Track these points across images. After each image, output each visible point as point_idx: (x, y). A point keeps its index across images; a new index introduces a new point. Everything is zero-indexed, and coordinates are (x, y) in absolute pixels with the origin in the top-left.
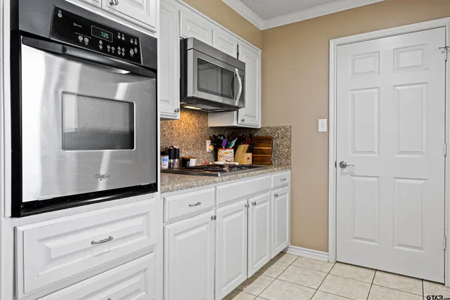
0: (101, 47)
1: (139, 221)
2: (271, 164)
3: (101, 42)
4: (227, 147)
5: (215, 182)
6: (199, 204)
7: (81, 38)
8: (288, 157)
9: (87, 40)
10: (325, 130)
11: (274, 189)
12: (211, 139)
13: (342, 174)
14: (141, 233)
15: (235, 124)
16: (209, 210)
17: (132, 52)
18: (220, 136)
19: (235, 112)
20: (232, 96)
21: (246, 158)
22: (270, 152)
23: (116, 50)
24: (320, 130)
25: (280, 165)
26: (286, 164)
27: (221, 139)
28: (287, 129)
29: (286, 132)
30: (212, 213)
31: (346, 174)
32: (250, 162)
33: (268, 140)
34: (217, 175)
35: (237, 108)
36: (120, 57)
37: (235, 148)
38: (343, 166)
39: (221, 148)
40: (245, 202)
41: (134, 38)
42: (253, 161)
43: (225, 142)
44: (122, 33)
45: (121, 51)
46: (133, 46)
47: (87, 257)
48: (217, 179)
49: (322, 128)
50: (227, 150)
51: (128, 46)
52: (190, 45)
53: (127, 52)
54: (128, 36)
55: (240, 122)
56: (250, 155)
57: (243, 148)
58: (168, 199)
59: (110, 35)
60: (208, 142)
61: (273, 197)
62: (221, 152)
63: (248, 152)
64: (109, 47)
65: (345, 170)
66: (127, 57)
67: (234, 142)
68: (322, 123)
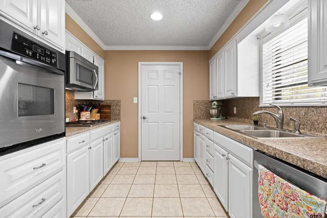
0: (38, 58)
1: (57, 153)
2: (110, 119)
3: (38, 54)
4: (86, 111)
5: (90, 129)
6: (83, 141)
7: (27, 52)
8: (119, 115)
9: (31, 53)
10: (137, 102)
11: (114, 131)
12: (76, 106)
13: (144, 122)
14: (57, 160)
15: (92, 98)
16: (87, 144)
17: (53, 61)
18: (83, 104)
19: (92, 92)
20: (93, 84)
21: (97, 117)
22: (110, 113)
23: (46, 59)
24: (134, 102)
25: (115, 119)
26: (118, 118)
27: (82, 106)
28: (119, 101)
29: (118, 103)
30: (88, 146)
31: (145, 122)
32: (99, 118)
33: (109, 107)
34: (90, 126)
35: (93, 90)
36: (47, 63)
37: (91, 111)
38: (144, 118)
39: (83, 111)
40: (102, 139)
41: (54, 53)
42: (100, 118)
43: (86, 107)
44: (48, 50)
45: (48, 60)
46: (54, 58)
47: (31, 177)
48: (91, 128)
49: (135, 101)
50: (87, 112)
51: (51, 57)
52: (71, 55)
53: (51, 61)
54: (51, 53)
55: (95, 97)
56: (99, 114)
57: (95, 111)
58: (69, 140)
59: (42, 51)
60: (75, 108)
61: (113, 135)
62: (83, 114)
63: (98, 113)
64: (42, 57)
65: (145, 120)
66: (51, 63)
67: (90, 108)
68: (135, 99)
